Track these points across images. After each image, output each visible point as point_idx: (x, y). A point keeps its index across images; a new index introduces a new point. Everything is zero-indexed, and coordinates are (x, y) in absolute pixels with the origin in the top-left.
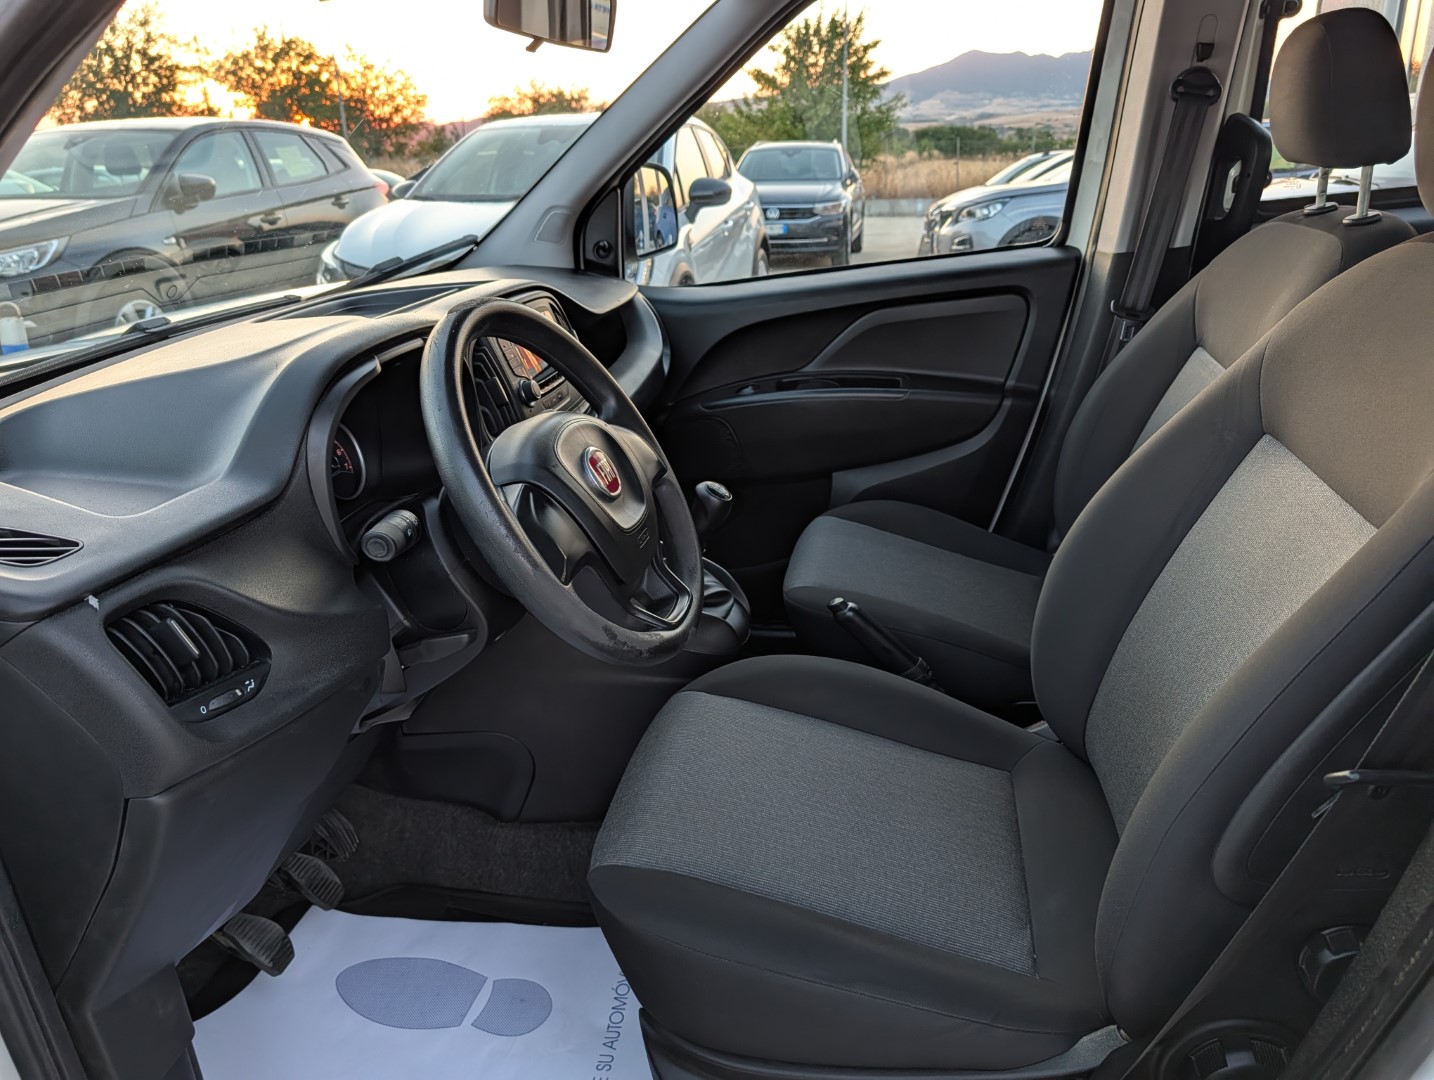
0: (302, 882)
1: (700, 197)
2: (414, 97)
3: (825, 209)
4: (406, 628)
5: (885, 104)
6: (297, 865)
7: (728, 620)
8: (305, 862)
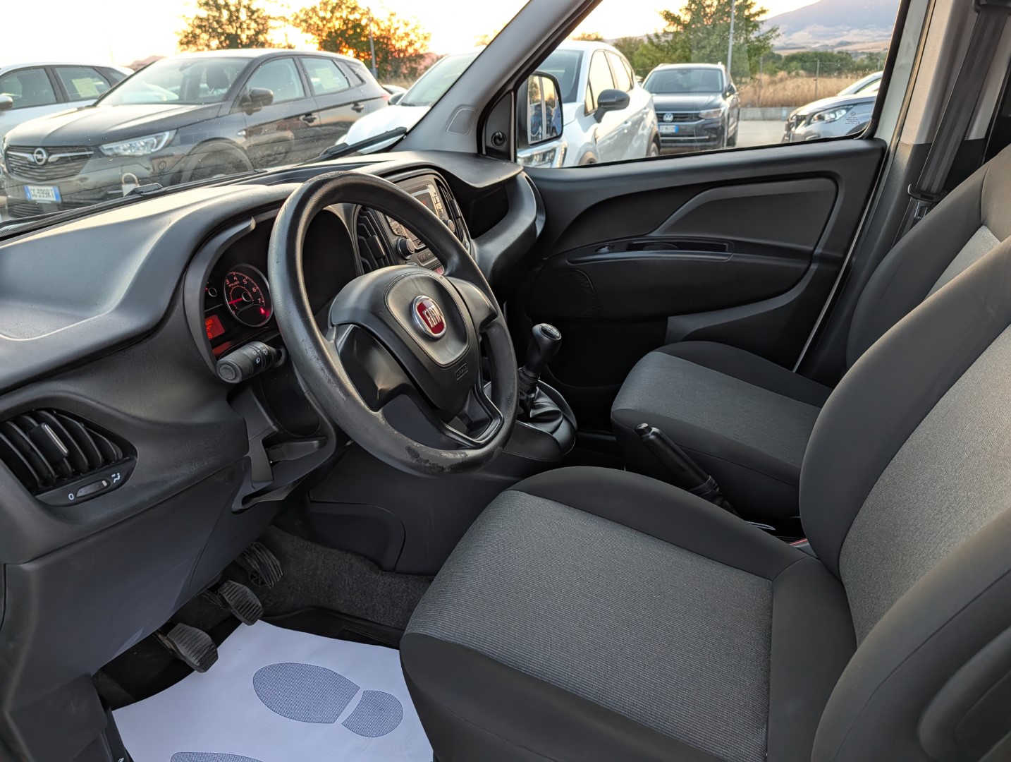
0: (232, 603)
1: (605, 104)
2: (423, 34)
3: (708, 114)
4: (274, 432)
5: (762, 35)
6: (230, 590)
7: (554, 435)
8: (237, 588)
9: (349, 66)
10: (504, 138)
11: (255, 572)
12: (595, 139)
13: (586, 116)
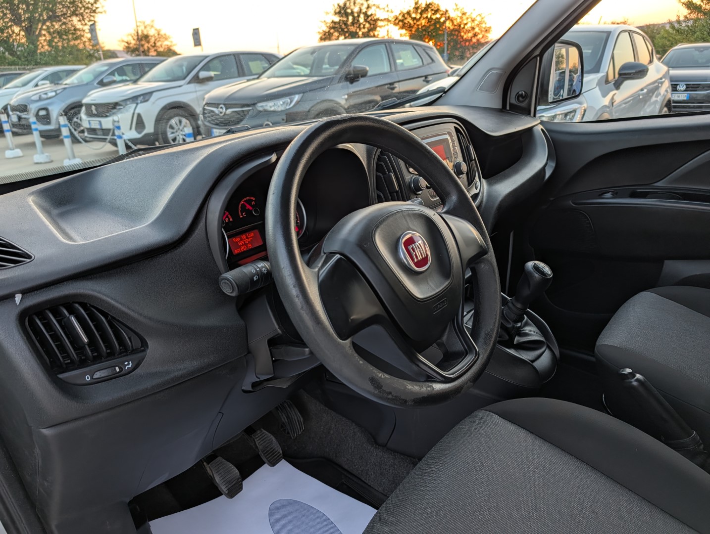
0: (260, 447)
1: (625, 74)
2: (484, 28)
4: (279, 334)
6: (261, 437)
7: (536, 364)
8: (266, 436)
9: (424, 50)
10: (527, 96)
11: (284, 423)
12: (613, 103)
13: (606, 84)
